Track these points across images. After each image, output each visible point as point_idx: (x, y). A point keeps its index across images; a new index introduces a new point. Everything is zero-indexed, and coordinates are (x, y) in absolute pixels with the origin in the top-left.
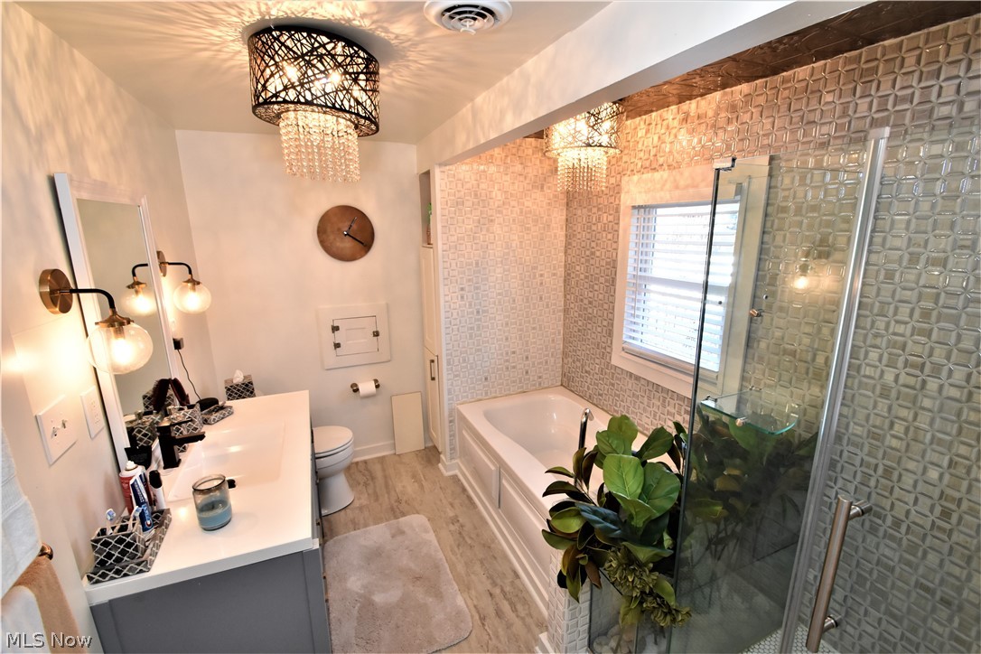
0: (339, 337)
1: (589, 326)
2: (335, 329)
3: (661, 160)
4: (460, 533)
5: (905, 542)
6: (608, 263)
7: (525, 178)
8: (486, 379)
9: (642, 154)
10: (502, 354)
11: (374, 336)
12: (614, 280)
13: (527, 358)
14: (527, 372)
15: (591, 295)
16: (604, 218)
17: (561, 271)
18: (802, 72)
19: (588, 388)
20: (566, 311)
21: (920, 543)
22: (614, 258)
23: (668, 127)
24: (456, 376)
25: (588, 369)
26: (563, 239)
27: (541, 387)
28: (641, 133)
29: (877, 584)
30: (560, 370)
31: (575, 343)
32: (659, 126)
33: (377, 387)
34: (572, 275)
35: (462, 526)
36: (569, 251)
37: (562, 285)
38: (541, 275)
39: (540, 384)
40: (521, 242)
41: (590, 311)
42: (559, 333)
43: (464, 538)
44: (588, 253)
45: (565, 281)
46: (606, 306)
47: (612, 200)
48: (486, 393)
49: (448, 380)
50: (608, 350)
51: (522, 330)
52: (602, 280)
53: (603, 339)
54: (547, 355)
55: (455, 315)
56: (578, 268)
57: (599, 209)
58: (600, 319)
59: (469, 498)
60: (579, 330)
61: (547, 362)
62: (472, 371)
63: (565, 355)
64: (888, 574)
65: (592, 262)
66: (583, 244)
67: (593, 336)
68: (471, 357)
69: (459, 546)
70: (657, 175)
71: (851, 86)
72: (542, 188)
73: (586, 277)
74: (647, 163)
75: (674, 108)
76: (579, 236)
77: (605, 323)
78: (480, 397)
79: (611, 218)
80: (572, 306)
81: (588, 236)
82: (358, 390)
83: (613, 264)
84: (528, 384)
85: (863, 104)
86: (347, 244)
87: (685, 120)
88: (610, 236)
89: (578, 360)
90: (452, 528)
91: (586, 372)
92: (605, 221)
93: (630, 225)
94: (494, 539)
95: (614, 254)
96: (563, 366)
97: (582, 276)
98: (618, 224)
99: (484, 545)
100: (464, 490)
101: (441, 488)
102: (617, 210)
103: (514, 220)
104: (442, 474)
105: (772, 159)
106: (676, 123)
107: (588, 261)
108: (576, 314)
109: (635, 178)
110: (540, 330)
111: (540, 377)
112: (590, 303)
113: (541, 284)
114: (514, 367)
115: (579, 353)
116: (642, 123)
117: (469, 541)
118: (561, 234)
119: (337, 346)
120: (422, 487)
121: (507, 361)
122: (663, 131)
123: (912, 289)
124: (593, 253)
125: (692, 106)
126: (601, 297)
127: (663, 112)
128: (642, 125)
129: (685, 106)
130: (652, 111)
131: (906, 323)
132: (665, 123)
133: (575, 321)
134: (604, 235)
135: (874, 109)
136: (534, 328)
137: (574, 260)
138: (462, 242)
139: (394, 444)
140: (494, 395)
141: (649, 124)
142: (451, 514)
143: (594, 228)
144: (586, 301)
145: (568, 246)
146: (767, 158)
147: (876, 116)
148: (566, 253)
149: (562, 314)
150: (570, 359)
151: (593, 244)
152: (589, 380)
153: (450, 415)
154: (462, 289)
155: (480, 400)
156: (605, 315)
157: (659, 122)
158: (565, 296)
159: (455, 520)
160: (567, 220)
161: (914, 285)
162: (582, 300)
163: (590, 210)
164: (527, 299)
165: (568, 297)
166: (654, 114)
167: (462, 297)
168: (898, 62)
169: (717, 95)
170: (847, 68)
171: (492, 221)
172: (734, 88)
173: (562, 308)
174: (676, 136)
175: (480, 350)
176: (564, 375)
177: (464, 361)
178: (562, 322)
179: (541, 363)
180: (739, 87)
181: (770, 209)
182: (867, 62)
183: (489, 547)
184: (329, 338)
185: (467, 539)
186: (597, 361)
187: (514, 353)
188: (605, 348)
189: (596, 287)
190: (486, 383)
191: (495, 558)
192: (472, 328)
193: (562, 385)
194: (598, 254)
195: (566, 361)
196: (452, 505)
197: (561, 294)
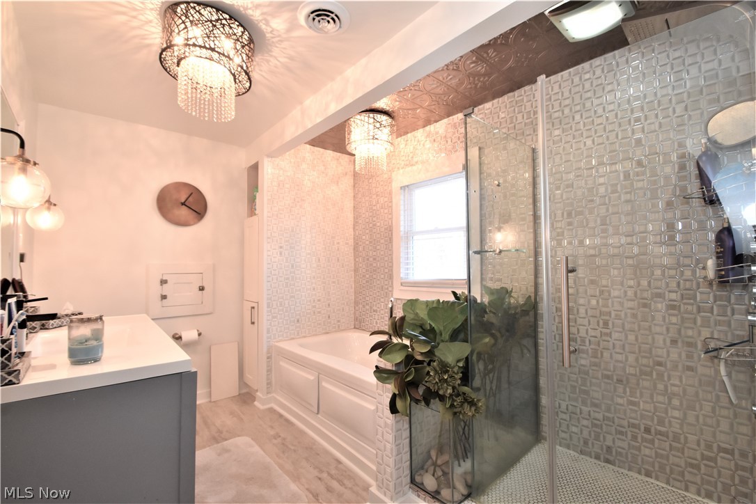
0: (166, 290)
1: (374, 276)
2: (163, 282)
3: (415, 160)
4: (283, 444)
5: (590, 351)
6: (386, 229)
7: (326, 175)
8: (298, 321)
9: (404, 158)
10: (310, 301)
11: (200, 290)
12: (391, 240)
13: (329, 305)
14: (329, 317)
15: (374, 253)
16: (382, 200)
17: (351, 242)
18: (488, 105)
19: (377, 323)
20: (356, 270)
21: (597, 348)
22: (390, 224)
23: (418, 141)
24: (274, 317)
25: (375, 308)
26: (352, 219)
27: (339, 329)
28: (402, 146)
29: (582, 388)
30: (353, 316)
31: (364, 292)
32: (413, 141)
33: (200, 334)
34: (360, 243)
35: (284, 439)
36: (357, 228)
37: (353, 252)
38: (338, 243)
39: (339, 327)
40: (324, 218)
41: (374, 265)
42: (352, 287)
43: (287, 447)
44: (371, 225)
45: (354, 249)
46: (386, 259)
47: (386, 188)
48: (298, 334)
49: (268, 320)
50: (390, 289)
51: (325, 283)
52: (382, 241)
53: (386, 283)
54: (344, 304)
55: (275, 267)
56: (364, 237)
57: (377, 195)
58: (382, 268)
59: (287, 420)
60: (367, 282)
61: (343, 310)
62: (287, 314)
63: (356, 303)
64: (586, 377)
65: (374, 231)
66: (367, 220)
67: (378, 282)
68: (287, 302)
69: (283, 452)
70: (415, 168)
71: (513, 108)
72: (338, 183)
73: (370, 242)
74: (408, 163)
75: (421, 130)
76: (364, 216)
77: (387, 271)
78: (292, 336)
79: (386, 199)
80: (361, 265)
81: (371, 214)
82: (180, 338)
83: (390, 229)
84: (330, 326)
85: (520, 116)
86: (184, 212)
87: (428, 136)
88: (386, 211)
89: (367, 304)
90: (275, 441)
91: (374, 311)
92: (382, 202)
93: (399, 200)
94: (314, 442)
95: (390, 222)
96: (355, 313)
97: (367, 242)
98: (391, 202)
99: (307, 448)
100: (281, 416)
101: (259, 417)
102: (390, 193)
103: (319, 202)
104: (258, 409)
105: (480, 149)
106: (423, 138)
107: (371, 231)
108: (364, 271)
109: (401, 171)
110: (338, 284)
111: (339, 321)
112: (375, 259)
113: (338, 249)
114: (319, 312)
115: (367, 299)
116: (402, 140)
117: (292, 448)
118: (351, 216)
119: (164, 297)
120: (241, 420)
121: (314, 307)
122: (416, 143)
123: (560, 202)
124: (374, 225)
125: (431, 128)
126: (382, 253)
127: (415, 133)
128: (403, 142)
129: (428, 128)
130: (407, 133)
131: (562, 221)
132: (417, 139)
133: (363, 276)
134: (382, 211)
135: (525, 118)
136: (334, 282)
137: (361, 232)
138: (281, 212)
139: (210, 392)
140: (304, 335)
141: (407, 141)
142: (272, 432)
143: (374, 208)
144: (371, 259)
145: (355, 224)
146: (478, 148)
147: (527, 121)
148: (354, 228)
149: (353, 273)
150: (361, 306)
151: (374, 219)
152: (376, 317)
153: (268, 352)
154: (281, 247)
155: (293, 339)
156: (386, 265)
157: (413, 139)
158: (355, 260)
159: (277, 436)
160: (354, 207)
161: (560, 200)
162: (368, 259)
163: (371, 197)
164: (329, 260)
165: (357, 260)
166: (409, 135)
167: (281, 253)
168: (532, 96)
169: (445, 121)
170: (510, 100)
171: (303, 200)
172: (454, 117)
173: (353, 268)
174: (424, 145)
175: (293, 297)
176: (356, 319)
177: (281, 305)
178: (353, 279)
179: (339, 310)
180: (456, 116)
181: (482, 176)
182: (518, 97)
183: (311, 448)
184: (157, 290)
185: (290, 446)
186: (382, 300)
187: (319, 300)
188: (388, 289)
189: (378, 247)
190: (298, 325)
191: (318, 454)
192: (288, 279)
193: (355, 328)
194: (378, 224)
195: (357, 308)
196: (272, 427)
197: (352, 258)
